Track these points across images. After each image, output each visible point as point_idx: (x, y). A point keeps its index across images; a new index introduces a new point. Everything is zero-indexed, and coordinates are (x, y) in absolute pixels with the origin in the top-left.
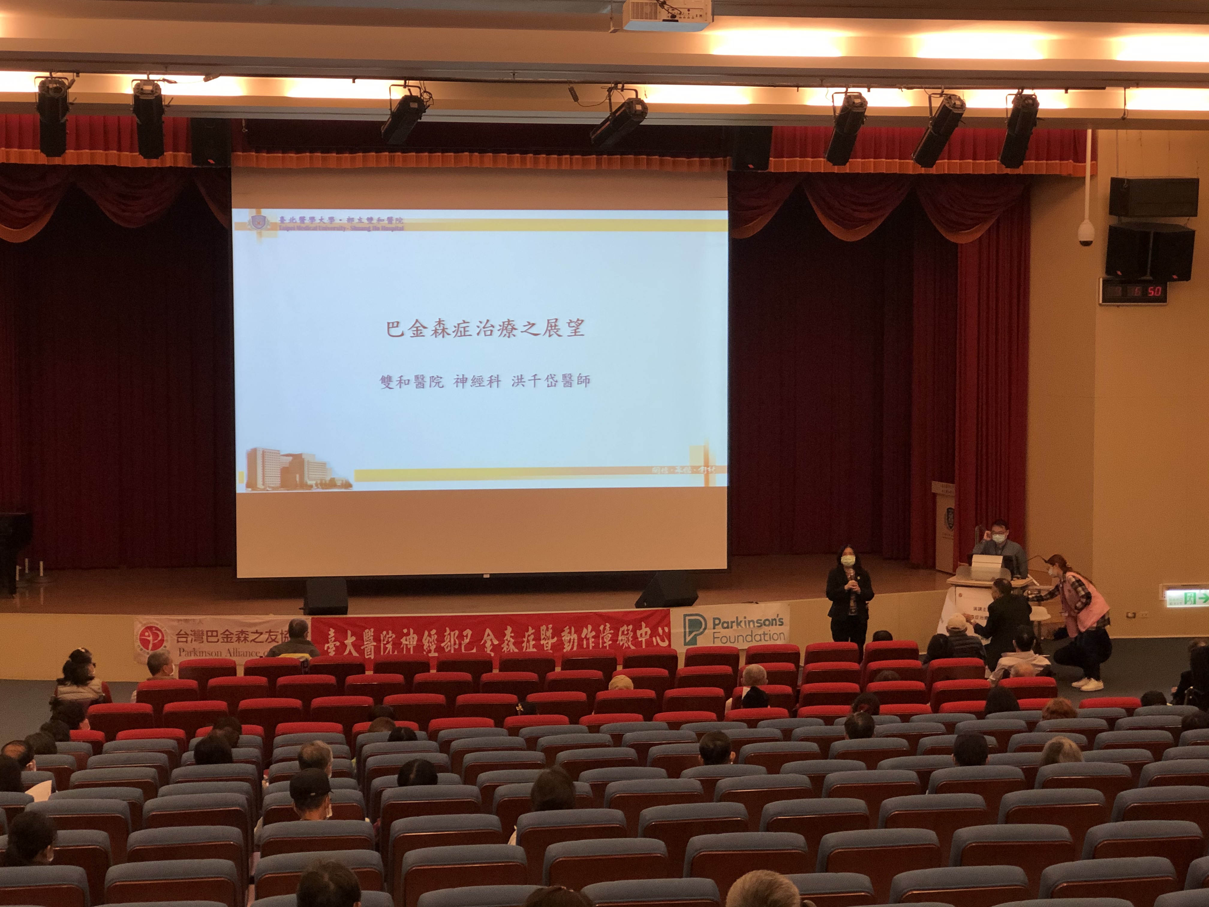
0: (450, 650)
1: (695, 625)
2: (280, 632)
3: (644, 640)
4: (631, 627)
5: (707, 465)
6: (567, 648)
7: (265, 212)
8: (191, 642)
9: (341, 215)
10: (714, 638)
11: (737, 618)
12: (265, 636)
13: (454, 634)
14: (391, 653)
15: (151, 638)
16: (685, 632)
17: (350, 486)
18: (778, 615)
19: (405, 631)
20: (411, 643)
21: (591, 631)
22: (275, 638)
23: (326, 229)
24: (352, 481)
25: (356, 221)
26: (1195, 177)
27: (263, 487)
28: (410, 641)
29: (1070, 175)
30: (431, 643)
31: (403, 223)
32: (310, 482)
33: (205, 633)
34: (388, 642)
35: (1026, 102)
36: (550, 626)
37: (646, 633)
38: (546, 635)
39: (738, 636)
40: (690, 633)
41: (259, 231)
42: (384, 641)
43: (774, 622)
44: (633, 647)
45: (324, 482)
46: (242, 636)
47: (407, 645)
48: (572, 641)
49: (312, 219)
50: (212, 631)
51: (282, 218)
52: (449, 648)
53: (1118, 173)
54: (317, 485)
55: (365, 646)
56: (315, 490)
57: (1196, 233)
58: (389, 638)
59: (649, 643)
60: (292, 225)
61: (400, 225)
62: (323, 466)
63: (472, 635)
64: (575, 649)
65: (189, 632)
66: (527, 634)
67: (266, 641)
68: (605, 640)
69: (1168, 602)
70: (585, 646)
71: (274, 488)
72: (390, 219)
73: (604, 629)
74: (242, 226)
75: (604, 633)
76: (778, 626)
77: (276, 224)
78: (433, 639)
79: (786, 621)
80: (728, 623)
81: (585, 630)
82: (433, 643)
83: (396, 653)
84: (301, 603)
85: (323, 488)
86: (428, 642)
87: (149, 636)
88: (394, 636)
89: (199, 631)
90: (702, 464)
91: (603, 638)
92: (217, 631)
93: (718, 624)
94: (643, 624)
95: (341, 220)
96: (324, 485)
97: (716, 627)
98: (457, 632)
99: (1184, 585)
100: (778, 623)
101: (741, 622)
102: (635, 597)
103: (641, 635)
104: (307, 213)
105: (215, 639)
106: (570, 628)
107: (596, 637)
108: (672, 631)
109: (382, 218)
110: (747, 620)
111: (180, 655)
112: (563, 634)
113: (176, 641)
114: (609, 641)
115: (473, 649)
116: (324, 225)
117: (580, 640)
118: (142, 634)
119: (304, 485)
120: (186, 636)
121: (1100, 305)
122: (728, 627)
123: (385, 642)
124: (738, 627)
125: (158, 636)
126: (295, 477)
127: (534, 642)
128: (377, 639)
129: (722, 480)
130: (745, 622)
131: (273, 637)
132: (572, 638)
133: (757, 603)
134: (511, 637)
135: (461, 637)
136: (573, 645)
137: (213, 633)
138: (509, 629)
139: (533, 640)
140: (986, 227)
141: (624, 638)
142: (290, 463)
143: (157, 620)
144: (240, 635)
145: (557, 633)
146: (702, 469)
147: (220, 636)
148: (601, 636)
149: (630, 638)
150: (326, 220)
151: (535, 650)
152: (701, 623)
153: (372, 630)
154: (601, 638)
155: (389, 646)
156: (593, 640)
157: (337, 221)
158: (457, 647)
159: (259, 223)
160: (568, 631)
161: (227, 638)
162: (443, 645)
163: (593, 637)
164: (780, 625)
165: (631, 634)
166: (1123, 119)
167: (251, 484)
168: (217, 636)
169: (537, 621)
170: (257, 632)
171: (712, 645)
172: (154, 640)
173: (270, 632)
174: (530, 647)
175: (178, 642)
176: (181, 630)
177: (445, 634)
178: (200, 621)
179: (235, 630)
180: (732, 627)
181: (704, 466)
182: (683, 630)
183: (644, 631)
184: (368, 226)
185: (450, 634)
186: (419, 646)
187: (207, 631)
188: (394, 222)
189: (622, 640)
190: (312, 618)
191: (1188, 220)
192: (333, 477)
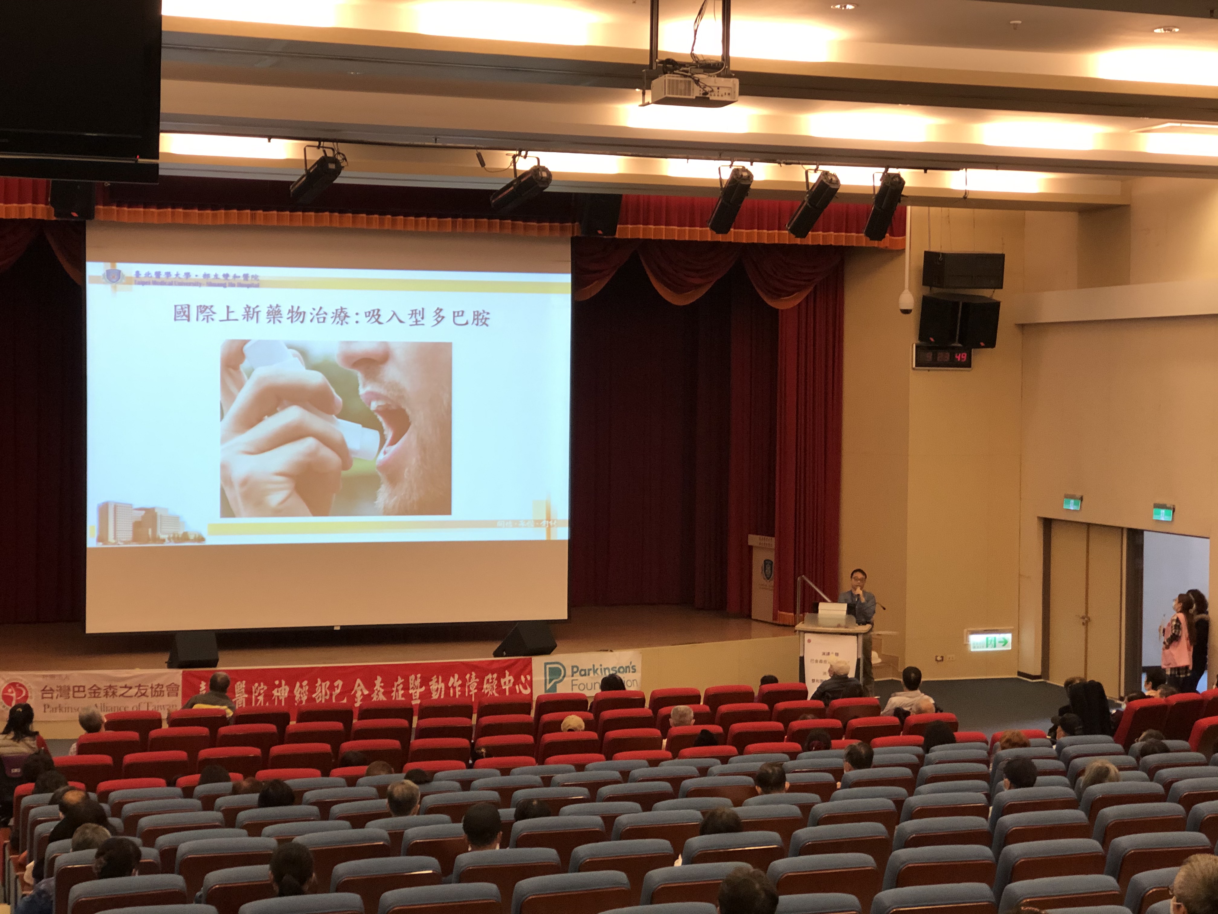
0: (321, 701)
1: (555, 673)
2: (150, 686)
3: (507, 688)
4: (495, 676)
5: (549, 519)
6: (435, 696)
7: (120, 266)
8: (57, 698)
9: (197, 271)
10: (573, 685)
11: (594, 666)
12: (134, 691)
13: (326, 685)
14: (262, 704)
15: (14, 695)
16: (546, 680)
17: (202, 539)
18: (631, 663)
19: (277, 682)
20: (283, 694)
21: (457, 681)
22: (145, 692)
23: (181, 284)
24: (205, 535)
25: (212, 277)
26: (1000, 252)
27: (113, 541)
28: (282, 693)
29: (886, 247)
30: (302, 694)
31: (258, 280)
32: (162, 536)
33: (71, 688)
34: (260, 694)
35: (894, 180)
36: (419, 676)
37: (510, 681)
38: (414, 685)
39: (595, 684)
40: (551, 681)
41: (114, 284)
42: (255, 692)
43: (628, 669)
44: (496, 695)
45: (176, 536)
46: (110, 692)
47: (278, 697)
48: (439, 690)
49: (168, 274)
50: (79, 687)
51: (138, 273)
52: (320, 699)
53: (930, 247)
54: (169, 539)
55: (237, 698)
56: (167, 544)
57: (1001, 304)
58: (261, 689)
59: (512, 690)
60: (146, 280)
61: (256, 282)
62: (176, 520)
63: (343, 686)
64: (442, 697)
65: (55, 688)
66: (396, 684)
67: (135, 696)
68: (471, 688)
69: (972, 646)
70: (451, 695)
71: (125, 543)
72: (246, 276)
73: (470, 678)
74: (97, 280)
75: (470, 681)
76: (631, 673)
77: (131, 278)
78: (304, 690)
79: (639, 668)
80: (585, 670)
81: (452, 679)
82: (304, 694)
83: (267, 704)
84: (166, 657)
85: (175, 542)
86: (300, 693)
87: (12, 692)
88: (266, 688)
89: (65, 686)
90: (544, 517)
91: (469, 687)
92: (84, 687)
93: (576, 672)
94: (507, 673)
95: (196, 276)
96: (177, 539)
97: (575, 674)
98: (328, 683)
99: (986, 630)
100: (631, 670)
101: (597, 669)
102: (495, 646)
103: (505, 683)
104: (163, 268)
105: (82, 694)
106: (438, 678)
107: (462, 686)
108: (534, 679)
109: (238, 275)
110: (603, 667)
111: (45, 712)
112: (430, 683)
113: (40, 698)
114: (475, 689)
115: (343, 699)
116: (180, 281)
117: (447, 688)
118: (5, 690)
119: (156, 539)
120: (52, 692)
121: (913, 369)
122: (585, 675)
123: (257, 694)
124: (594, 675)
125: (22, 692)
126: (148, 531)
127: (403, 692)
128: (249, 691)
129: (563, 533)
130: (601, 669)
131: (143, 692)
132: (440, 687)
133: (611, 651)
134: (381, 686)
135: (332, 688)
136: (440, 693)
137: (80, 688)
138: (379, 679)
139: (402, 689)
140: (804, 295)
141: (489, 686)
142: (143, 517)
143: (22, 676)
144: (109, 690)
145: (425, 682)
146: (544, 522)
147: (87, 692)
148: (467, 685)
149: (494, 686)
150: (182, 275)
151: (403, 699)
152: (561, 671)
153: (244, 682)
154: (467, 687)
155: (261, 698)
156: (459, 688)
157: (193, 276)
158: (328, 697)
159: (114, 277)
160: (436, 680)
161: (95, 693)
162: (314, 696)
163: (459, 686)
164: (633, 672)
165: (496, 682)
166: (965, 198)
167: (102, 538)
168: (84, 691)
169: (406, 671)
170: (126, 687)
171: (570, 691)
172: (17, 696)
173: (140, 686)
174: (398, 695)
175: (43, 698)
176: (46, 687)
177: (317, 685)
178: (67, 677)
179: (102, 685)
180: (589, 675)
181: (547, 520)
182: (544, 678)
183: (509, 678)
184: (223, 282)
185: (321, 685)
186: (291, 697)
187: (74, 687)
188: (250, 278)
189: (487, 688)
190: (183, 672)
191: (994, 292)
192: (185, 531)
